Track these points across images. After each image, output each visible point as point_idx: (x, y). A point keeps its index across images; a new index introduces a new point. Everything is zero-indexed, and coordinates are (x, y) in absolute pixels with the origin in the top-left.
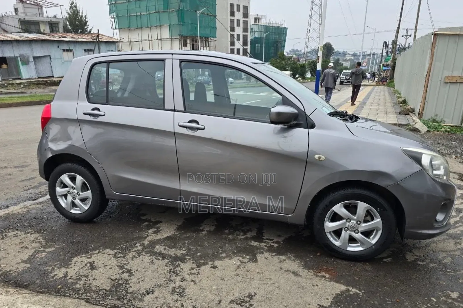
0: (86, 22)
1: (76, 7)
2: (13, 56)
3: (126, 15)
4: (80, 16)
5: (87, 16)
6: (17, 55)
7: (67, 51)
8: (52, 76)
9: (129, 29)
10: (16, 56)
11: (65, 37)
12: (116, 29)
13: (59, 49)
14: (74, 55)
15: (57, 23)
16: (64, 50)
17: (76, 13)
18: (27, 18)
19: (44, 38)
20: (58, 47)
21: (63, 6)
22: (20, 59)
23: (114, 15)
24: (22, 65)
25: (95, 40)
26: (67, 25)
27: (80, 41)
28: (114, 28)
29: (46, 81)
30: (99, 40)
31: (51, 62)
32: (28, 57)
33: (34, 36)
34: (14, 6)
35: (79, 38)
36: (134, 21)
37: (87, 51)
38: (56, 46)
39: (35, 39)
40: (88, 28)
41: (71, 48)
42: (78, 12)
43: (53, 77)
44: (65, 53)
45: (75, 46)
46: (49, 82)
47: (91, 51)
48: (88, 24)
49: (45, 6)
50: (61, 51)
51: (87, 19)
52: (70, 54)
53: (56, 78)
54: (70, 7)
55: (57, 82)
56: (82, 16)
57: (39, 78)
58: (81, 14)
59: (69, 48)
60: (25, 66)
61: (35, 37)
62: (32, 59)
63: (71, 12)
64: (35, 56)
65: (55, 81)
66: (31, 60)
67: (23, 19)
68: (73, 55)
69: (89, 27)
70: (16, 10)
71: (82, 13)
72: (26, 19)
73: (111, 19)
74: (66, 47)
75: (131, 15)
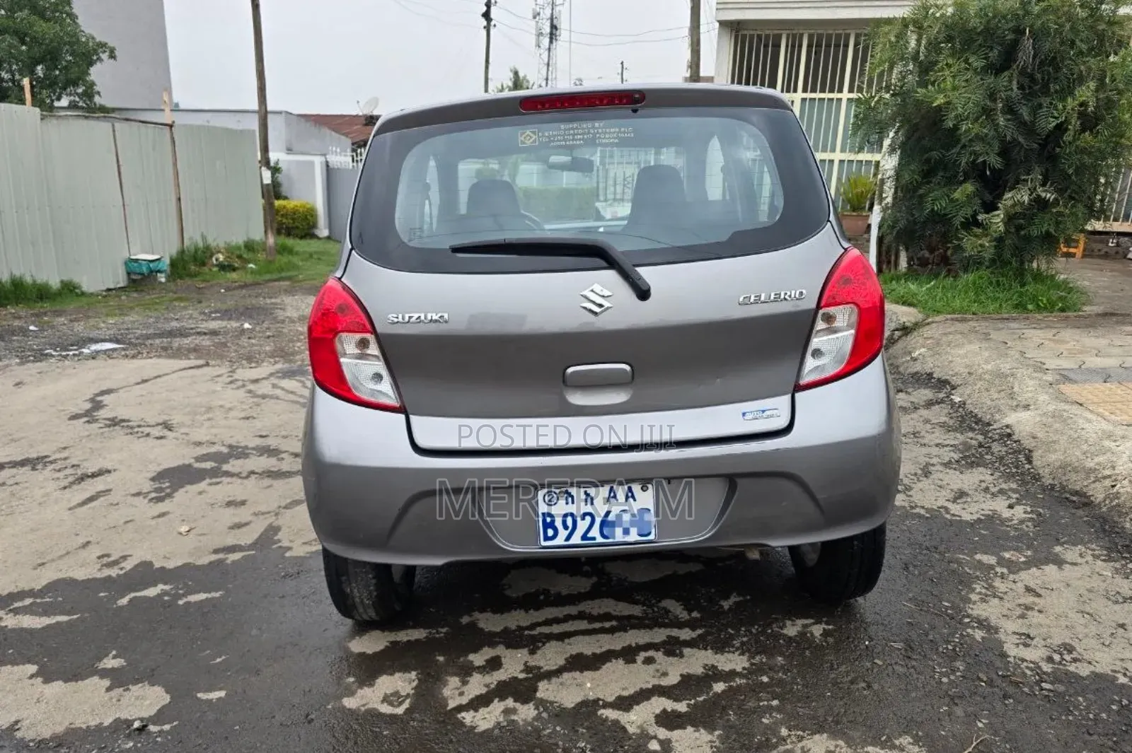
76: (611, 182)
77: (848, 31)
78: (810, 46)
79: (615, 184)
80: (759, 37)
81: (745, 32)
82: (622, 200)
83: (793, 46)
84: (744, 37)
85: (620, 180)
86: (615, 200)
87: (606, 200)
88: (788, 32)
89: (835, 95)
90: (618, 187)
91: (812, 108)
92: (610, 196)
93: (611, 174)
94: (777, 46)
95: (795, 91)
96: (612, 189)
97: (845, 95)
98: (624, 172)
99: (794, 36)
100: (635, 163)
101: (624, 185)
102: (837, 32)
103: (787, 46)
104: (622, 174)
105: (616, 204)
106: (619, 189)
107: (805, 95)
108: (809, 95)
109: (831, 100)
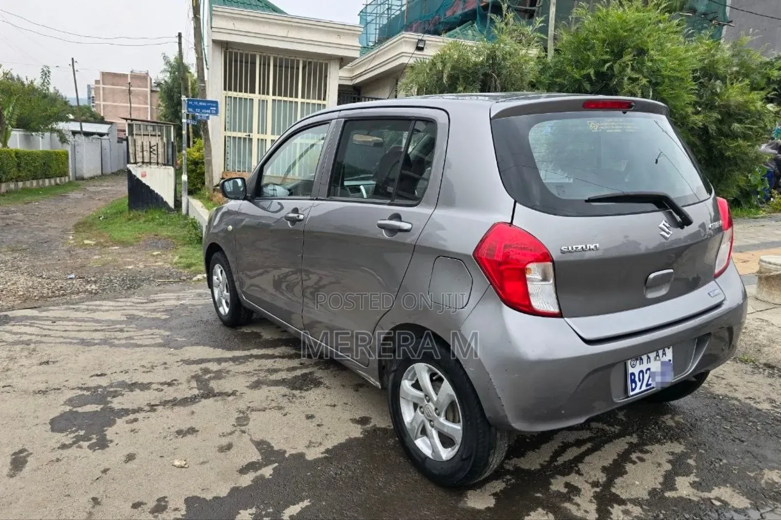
76: (139, 149)
77: (298, 58)
78: (275, 66)
79: (143, 152)
80: (241, 55)
81: (231, 50)
82: (150, 163)
83: (264, 65)
84: (231, 53)
85: (146, 148)
86: (143, 162)
87: (136, 163)
88: (261, 54)
89: (293, 99)
90: (145, 153)
91: (279, 107)
92: (139, 160)
93: (139, 143)
94: (253, 63)
95: (268, 94)
96: (141, 154)
97: (299, 100)
98: (150, 143)
99: (264, 57)
100: (159, 136)
101: (151, 152)
102: (292, 58)
103: (260, 64)
104: (148, 143)
105: (144, 166)
106: (146, 154)
107: (274, 98)
108: (277, 98)
109: (291, 102)
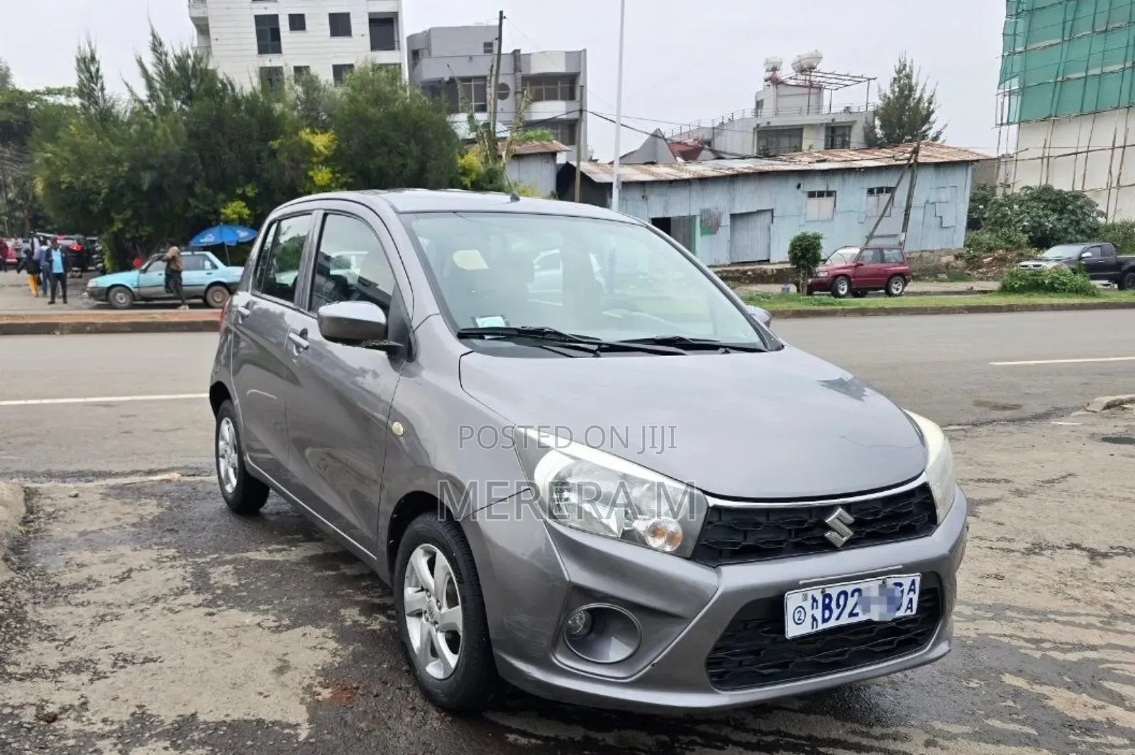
0: (930, 113)
1: (909, 77)
2: (685, 214)
3: (1051, 81)
4: (914, 99)
5: (937, 99)
6: (695, 211)
7: (821, 194)
8: (765, 258)
9: (1052, 118)
10: (692, 214)
11: (824, 161)
12: (1008, 123)
13: (799, 192)
14: (835, 206)
15: (848, 127)
16: (811, 195)
17: (906, 92)
18: (777, 122)
19: (767, 168)
20: (799, 186)
21: (874, 79)
22: (701, 221)
23: (1015, 84)
24: (702, 234)
25: (906, 162)
26: (874, 127)
27: (860, 169)
28: (1005, 121)
29: (745, 272)
30: (915, 161)
31: (772, 226)
32: (720, 215)
33: (746, 165)
34: (756, 97)
35: (862, 160)
36: (1072, 94)
37: (875, 191)
38: (793, 183)
39: (747, 171)
40: (930, 129)
41: (831, 189)
42: (911, 89)
43: (768, 261)
44: (815, 201)
45: (844, 181)
46: (750, 273)
47: (887, 192)
48: (932, 118)
49: (831, 87)
50: (805, 196)
51: (932, 107)
52: (827, 202)
53: (774, 264)
54: (895, 79)
55: (770, 273)
56: (921, 98)
57: (733, 264)
58: (917, 95)
59: (828, 187)
60: (707, 237)
61: (749, 168)
62: (729, 220)
63: (893, 92)
64: (737, 211)
65: (765, 272)
66: (726, 221)
67: (765, 125)
68: (833, 205)
69: (934, 126)
70: (759, 104)
71: (923, 90)
72: (772, 124)
73: (1001, 96)
74: (819, 185)
75: (1068, 79)
